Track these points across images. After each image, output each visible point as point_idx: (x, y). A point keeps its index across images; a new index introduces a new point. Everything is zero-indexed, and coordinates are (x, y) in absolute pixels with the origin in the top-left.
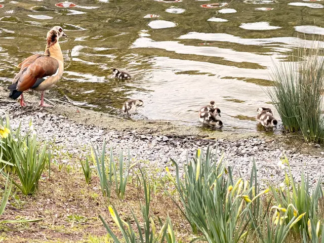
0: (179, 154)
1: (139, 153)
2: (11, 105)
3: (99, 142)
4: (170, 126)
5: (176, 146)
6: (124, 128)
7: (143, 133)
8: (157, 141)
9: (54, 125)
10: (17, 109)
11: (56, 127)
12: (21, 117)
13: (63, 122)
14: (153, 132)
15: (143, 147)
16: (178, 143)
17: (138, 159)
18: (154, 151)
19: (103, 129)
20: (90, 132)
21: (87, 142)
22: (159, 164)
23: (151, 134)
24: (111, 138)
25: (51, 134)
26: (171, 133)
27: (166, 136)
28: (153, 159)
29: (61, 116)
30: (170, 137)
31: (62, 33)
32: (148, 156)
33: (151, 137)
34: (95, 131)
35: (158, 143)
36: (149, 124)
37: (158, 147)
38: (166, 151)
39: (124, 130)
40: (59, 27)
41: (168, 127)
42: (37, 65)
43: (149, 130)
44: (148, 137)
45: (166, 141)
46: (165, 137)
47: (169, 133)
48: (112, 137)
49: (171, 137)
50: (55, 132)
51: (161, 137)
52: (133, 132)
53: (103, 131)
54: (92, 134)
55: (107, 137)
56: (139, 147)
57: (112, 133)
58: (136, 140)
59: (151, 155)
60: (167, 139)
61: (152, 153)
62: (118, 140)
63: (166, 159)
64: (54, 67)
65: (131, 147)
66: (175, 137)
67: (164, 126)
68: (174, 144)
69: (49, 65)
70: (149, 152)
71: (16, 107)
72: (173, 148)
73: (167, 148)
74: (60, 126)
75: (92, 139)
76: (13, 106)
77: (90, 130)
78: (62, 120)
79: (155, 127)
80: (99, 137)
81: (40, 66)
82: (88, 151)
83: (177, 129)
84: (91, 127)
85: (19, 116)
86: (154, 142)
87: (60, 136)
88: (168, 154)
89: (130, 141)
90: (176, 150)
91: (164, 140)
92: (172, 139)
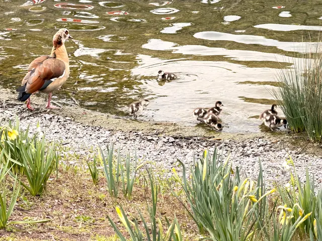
0: (185, 155)
1: (145, 154)
2: (18, 107)
3: (106, 144)
4: (176, 127)
5: (182, 147)
6: (131, 129)
7: (149, 134)
8: (164, 142)
9: (61, 126)
10: (24, 110)
11: (63, 128)
12: (28, 119)
14: (159, 133)
15: (149, 147)
16: (185, 144)
17: (144, 160)
18: (160, 152)
19: (109, 131)
20: (96, 134)
21: (94, 143)
22: (165, 165)
23: (157, 135)
24: (118, 140)
25: (58, 135)
26: (178, 134)
27: (173, 137)
28: (159, 160)
29: (67, 118)
30: (176, 138)
31: (68, 35)
32: (154, 157)
33: (157, 138)
34: (101, 133)
35: (164, 144)
36: (155, 126)
37: (164, 148)
38: (172, 152)
39: (131, 132)
40: (66, 30)
41: (173, 129)
42: (45, 67)
43: (155, 131)
44: (154, 138)
45: (172, 142)
46: (171, 138)
47: (175, 134)
48: (118, 138)
49: (177, 139)
50: (62, 134)
51: (167, 138)
52: (140, 133)
53: (109, 132)
54: (99, 135)
55: (114, 138)
56: (145, 148)
57: (119, 134)
58: (143, 141)
59: (158, 156)
60: (173, 140)
61: (159, 154)
62: (124, 141)
63: (173, 160)
64: (61, 69)
65: (137, 148)
66: (182, 138)
67: (170, 127)
68: (180, 145)
69: (56, 66)
70: (155, 153)
71: (23, 109)
72: (180, 149)
73: (173, 149)
74: (67, 127)
75: (99, 141)
76: (20, 108)
77: (97, 132)
78: (69, 122)
79: (162, 128)
80: (105, 139)
81: (48, 67)
82: (95, 152)
83: (183, 130)
84: (97, 129)
85: (26, 118)
86: (160, 143)
87: (67, 138)
88: (174, 155)
89: (137, 142)
90: (182, 151)
91: (170, 141)
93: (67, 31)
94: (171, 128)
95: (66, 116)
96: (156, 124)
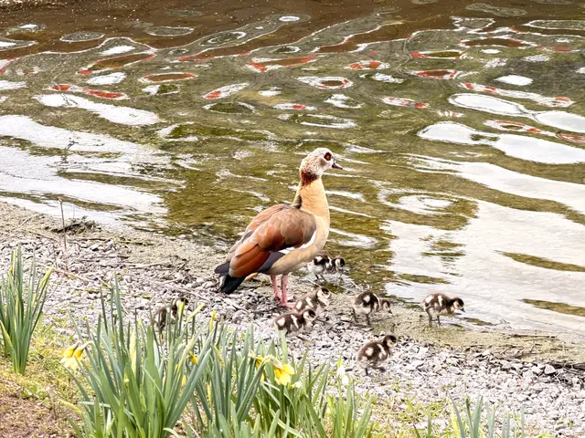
0: (580, 403)
1: (501, 397)
2: (249, 291)
3: (423, 373)
4: (557, 344)
5: (571, 385)
6: (468, 344)
7: (504, 356)
8: (534, 373)
9: (332, 334)
10: (260, 299)
11: (337, 338)
12: (269, 317)
13: (348, 328)
14: (523, 355)
15: (506, 384)
16: (575, 379)
17: (501, 411)
18: (530, 395)
19: (426, 346)
20: (402, 352)
21: (399, 371)
22: (543, 423)
23: (519, 357)
24: (445, 365)
25: (328, 352)
26: (559, 358)
27: (551, 364)
28: (530, 410)
29: (343, 318)
30: (557, 366)
31: (331, 162)
32: (520, 405)
33: (521, 366)
34: (412, 350)
35: (536, 379)
36: (513, 339)
37: (537, 387)
38: (554, 395)
39: (468, 350)
41: (551, 347)
42: (270, 225)
43: (516, 351)
44: (515, 366)
45: (551, 375)
46: (548, 366)
47: (555, 357)
48: (445, 362)
49: (560, 367)
50: (336, 349)
51: (540, 366)
52: (486, 353)
53: (426, 349)
54: (406, 355)
55: (437, 362)
56: (499, 384)
57: (445, 354)
58: (493, 370)
59: (527, 403)
60: (553, 370)
61: (527, 399)
62: (458, 370)
63: (557, 412)
65: (484, 385)
66: (568, 367)
67: (543, 343)
68: (567, 381)
69: (293, 225)
70: (521, 397)
71: (259, 297)
72: (566, 389)
73: (554, 389)
74: (345, 336)
75: (409, 367)
76: (253, 294)
77: (403, 348)
78: (347, 325)
79: (527, 344)
80: (421, 362)
82: (404, 390)
83: (570, 350)
84: (403, 341)
85: (266, 315)
86: (528, 376)
87: (345, 359)
88: (559, 401)
89: (481, 372)
90: (573, 394)
91: (547, 372)
92: (561, 371)
93: (328, 154)
94: (547, 345)
95: (342, 314)
96: (516, 336)
